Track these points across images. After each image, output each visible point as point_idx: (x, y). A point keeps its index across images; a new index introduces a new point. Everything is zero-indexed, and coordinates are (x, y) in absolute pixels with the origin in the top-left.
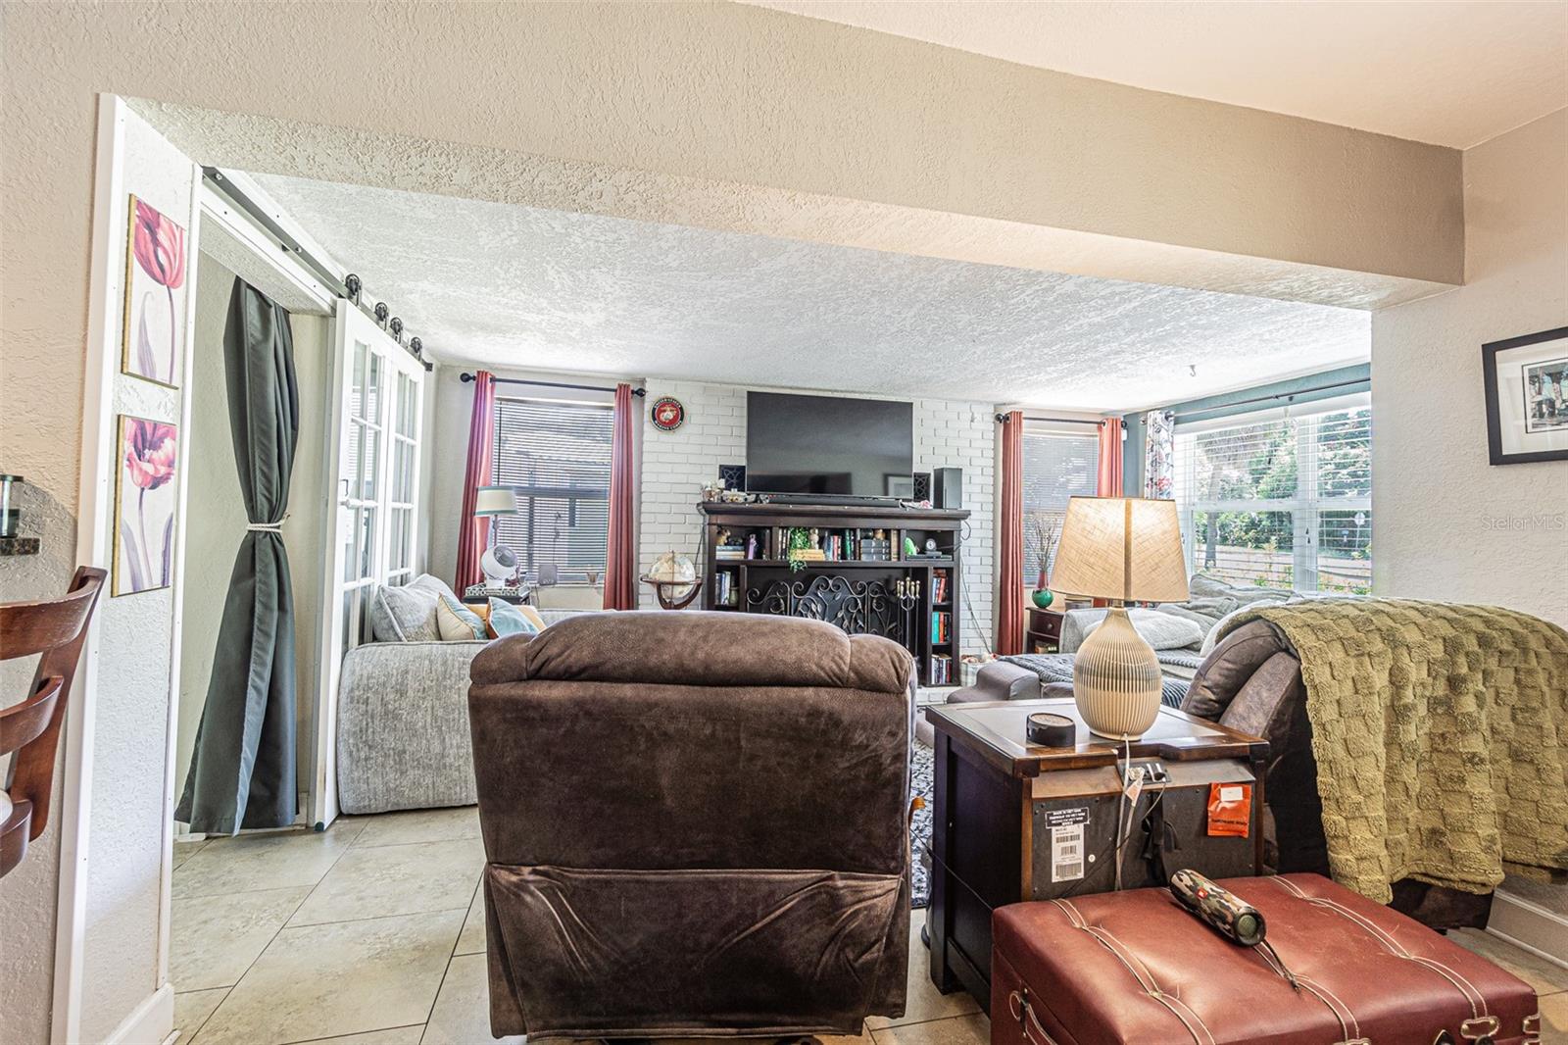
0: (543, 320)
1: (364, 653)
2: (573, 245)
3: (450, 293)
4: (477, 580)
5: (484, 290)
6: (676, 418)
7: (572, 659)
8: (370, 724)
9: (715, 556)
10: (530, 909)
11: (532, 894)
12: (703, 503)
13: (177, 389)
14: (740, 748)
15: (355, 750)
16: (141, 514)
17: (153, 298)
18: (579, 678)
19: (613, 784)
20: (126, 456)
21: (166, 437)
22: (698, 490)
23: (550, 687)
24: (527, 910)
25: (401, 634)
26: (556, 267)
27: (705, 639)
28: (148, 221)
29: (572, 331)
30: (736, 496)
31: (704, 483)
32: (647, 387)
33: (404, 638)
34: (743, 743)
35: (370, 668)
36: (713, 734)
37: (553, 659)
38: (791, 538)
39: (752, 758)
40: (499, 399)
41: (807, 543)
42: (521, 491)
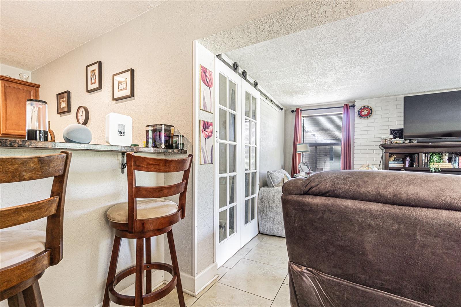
0: (314, 85)
1: (264, 189)
2: (321, 49)
3: (284, 82)
4: (298, 173)
5: (294, 78)
6: (368, 113)
7: (322, 188)
8: (266, 209)
9: (388, 165)
10: (305, 283)
11: (306, 278)
12: (382, 144)
13: (212, 113)
14: (416, 240)
15: (262, 215)
16: (206, 145)
17: (206, 90)
18: (325, 195)
19: (341, 243)
20: (201, 130)
21: (210, 126)
22: (380, 140)
23: (313, 198)
24: (304, 283)
25: (274, 185)
26: (316, 61)
27: (392, 181)
28: (204, 71)
29: (324, 86)
30: (399, 141)
31: (382, 137)
32: (356, 104)
33: (274, 186)
34: (418, 237)
35: (265, 193)
36: (398, 230)
37: (314, 187)
38: (430, 158)
39: (424, 246)
40: (303, 116)
41: (441, 159)
42: (311, 145)
